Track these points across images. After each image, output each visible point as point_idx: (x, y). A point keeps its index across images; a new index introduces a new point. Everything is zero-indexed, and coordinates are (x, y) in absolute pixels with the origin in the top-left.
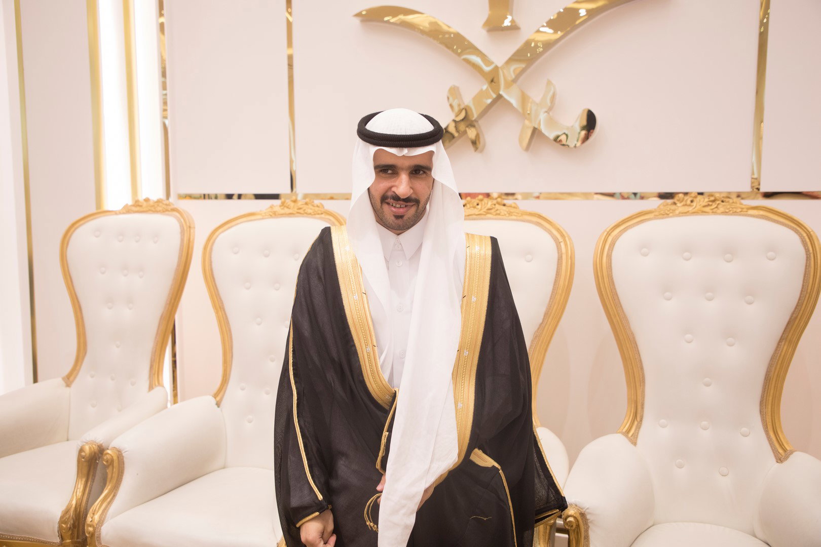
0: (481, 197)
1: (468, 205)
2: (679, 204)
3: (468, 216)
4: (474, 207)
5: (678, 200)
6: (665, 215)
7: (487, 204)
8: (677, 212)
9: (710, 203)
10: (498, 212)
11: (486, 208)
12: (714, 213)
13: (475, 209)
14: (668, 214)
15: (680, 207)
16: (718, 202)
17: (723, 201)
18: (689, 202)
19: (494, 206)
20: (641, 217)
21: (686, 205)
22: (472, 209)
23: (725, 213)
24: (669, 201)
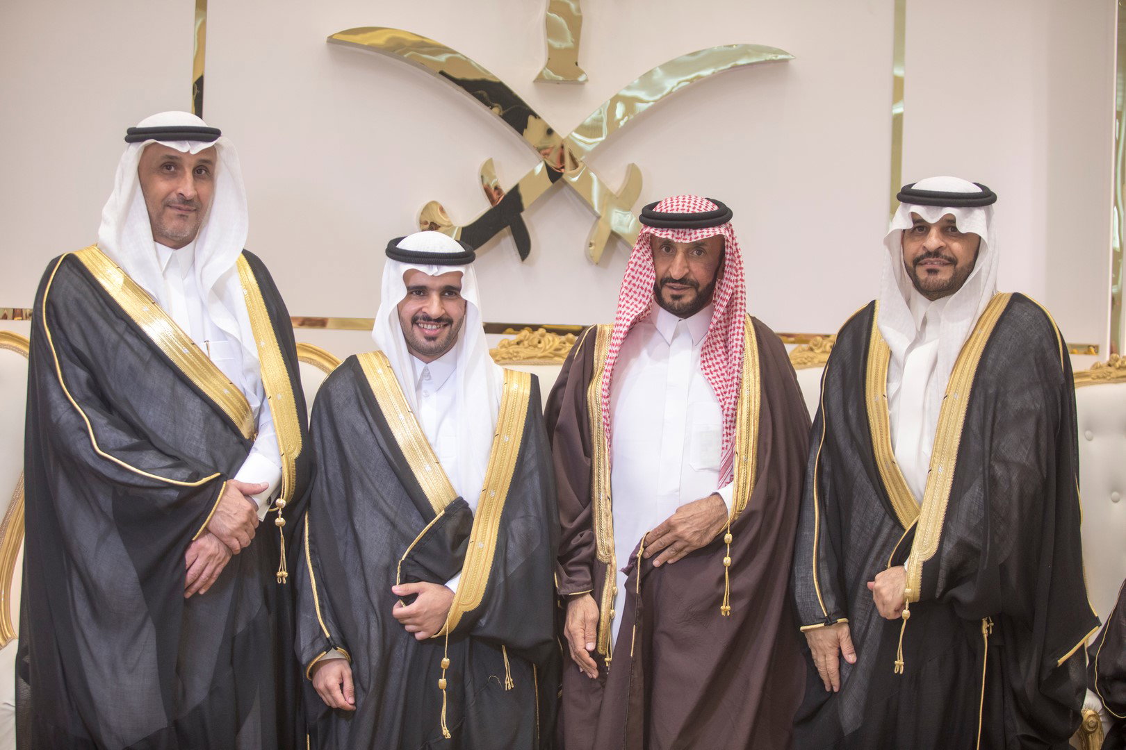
0: (541, 331)
1: (526, 343)
2: (816, 351)
3: (528, 358)
4: (535, 346)
5: (816, 345)
6: (802, 364)
7: (553, 341)
8: (816, 361)
11: (553, 348)
13: (536, 349)
14: (805, 363)
19: (564, 345)
22: (532, 348)
24: (805, 346)
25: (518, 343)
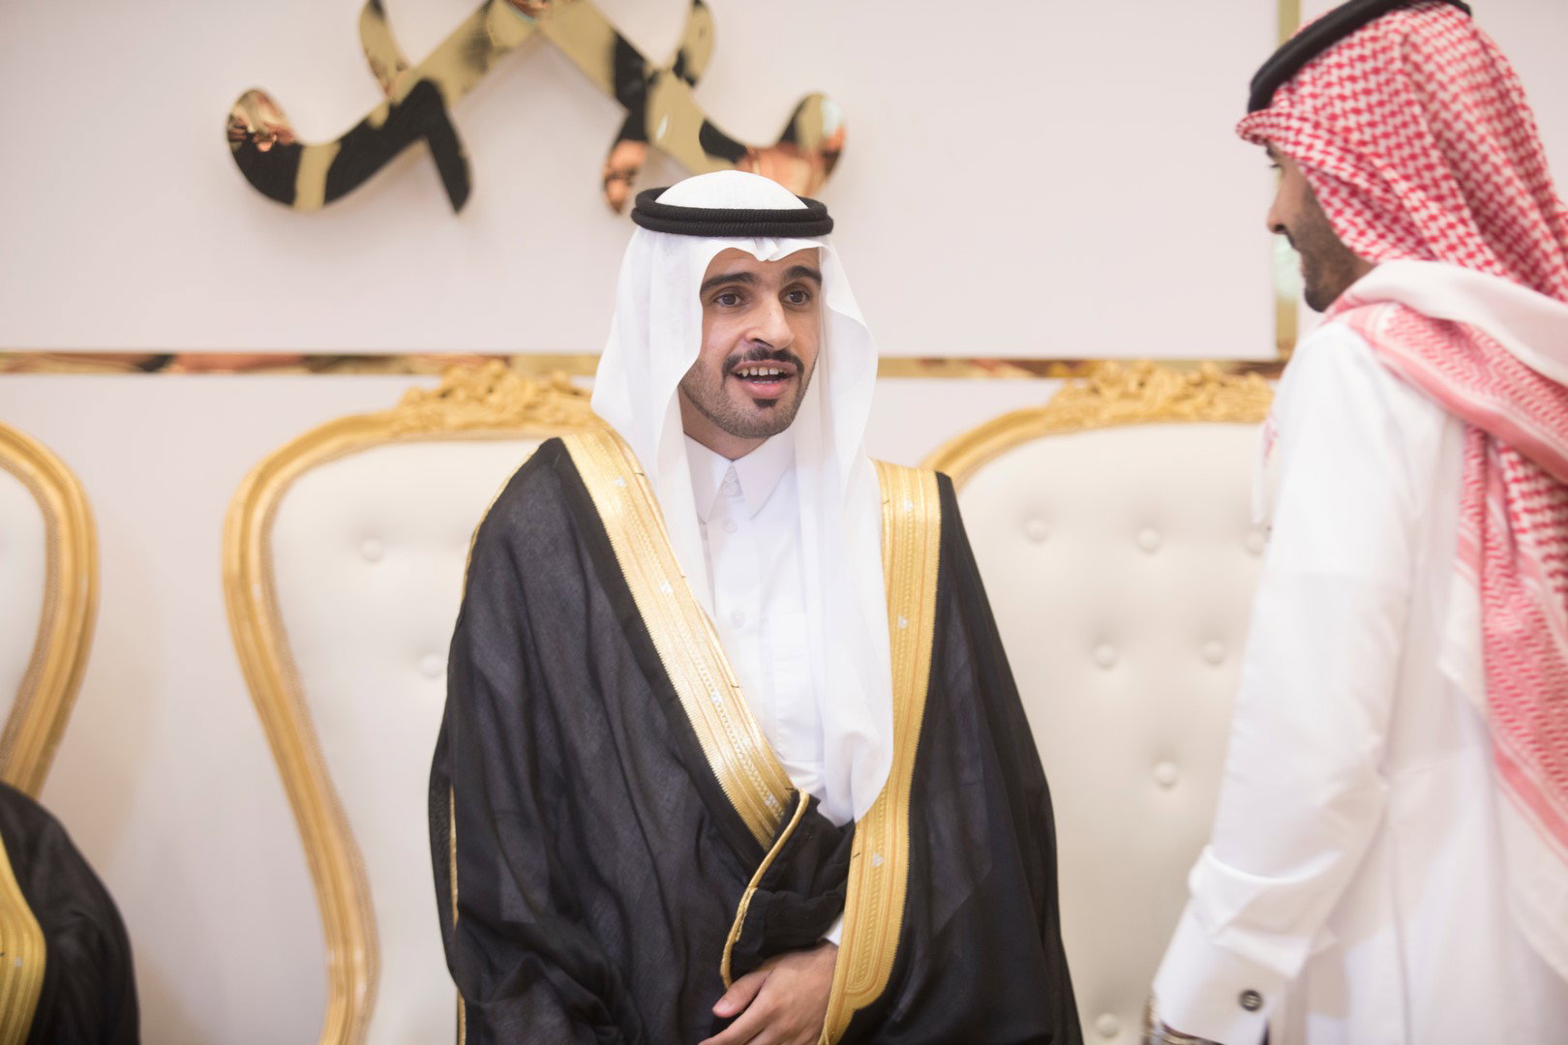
1: (461, 394)
2: (1109, 393)
4: (481, 401)
5: (1105, 380)
6: (1071, 424)
7: (523, 387)
8: (1105, 415)
9: (1191, 390)
10: (560, 416)
11: (520, 404)
12: (1202, 417)
13: (482, 407)
14: (1082, 422)
15: (1111, 402)
16: (1211, 387)
17: (1223, 385)
18: (1133, 386)
19: (547, 397)
20: (1013, 427)
21: (1125, 395)
22: (473, 404)
23: (1232, 418)
24: (1080, 384)
25: (444, 395)
